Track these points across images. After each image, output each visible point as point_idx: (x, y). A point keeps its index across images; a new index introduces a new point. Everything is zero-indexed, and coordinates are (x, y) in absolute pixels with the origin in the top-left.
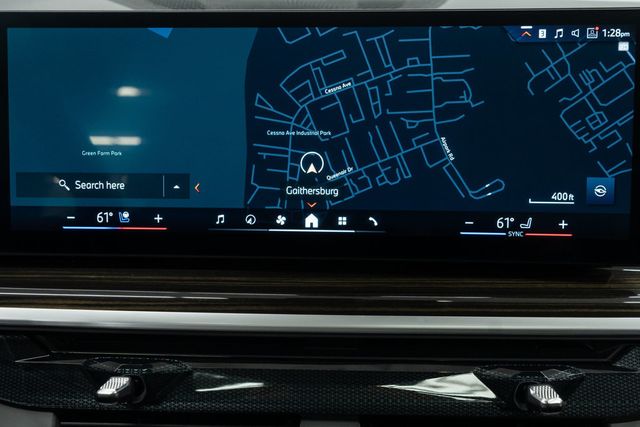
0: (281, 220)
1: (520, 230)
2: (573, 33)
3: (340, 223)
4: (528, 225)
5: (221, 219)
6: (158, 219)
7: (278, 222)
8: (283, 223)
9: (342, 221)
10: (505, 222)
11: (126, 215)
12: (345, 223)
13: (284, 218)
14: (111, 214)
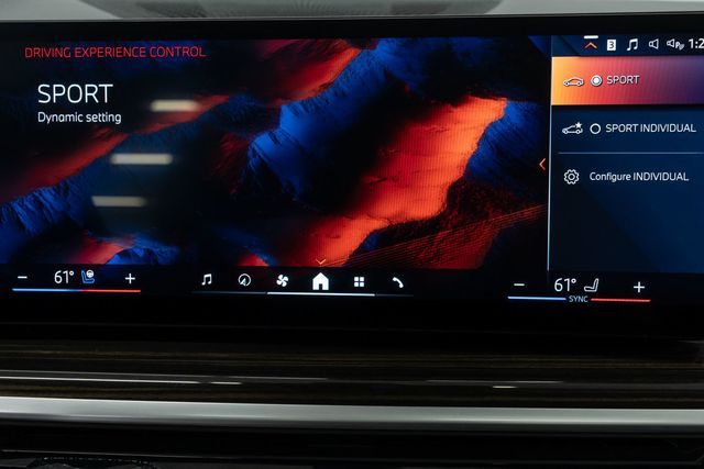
0: (282, 280)
1: (583, 294)
2: (651, 44)
3: (356, 285)
4: (594, 288)
5: (208, 279)
6: (130, 279)
7: (279, 283)
8: (285, 284)
9: (359, 281)
10: (565, 284)
11: (90, 274)
12: (362, 285)
13: (286, 278)
14: (72, 273)
